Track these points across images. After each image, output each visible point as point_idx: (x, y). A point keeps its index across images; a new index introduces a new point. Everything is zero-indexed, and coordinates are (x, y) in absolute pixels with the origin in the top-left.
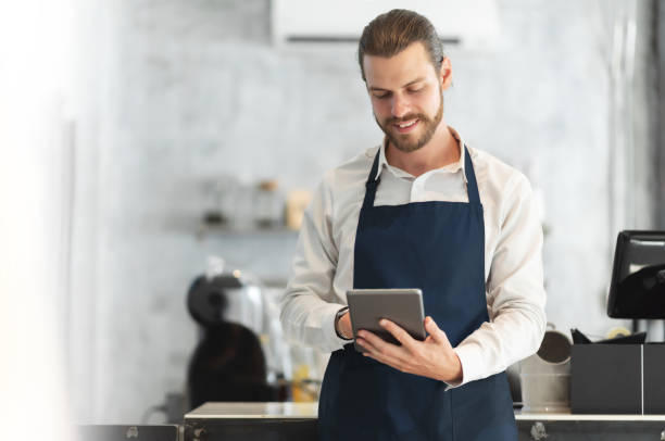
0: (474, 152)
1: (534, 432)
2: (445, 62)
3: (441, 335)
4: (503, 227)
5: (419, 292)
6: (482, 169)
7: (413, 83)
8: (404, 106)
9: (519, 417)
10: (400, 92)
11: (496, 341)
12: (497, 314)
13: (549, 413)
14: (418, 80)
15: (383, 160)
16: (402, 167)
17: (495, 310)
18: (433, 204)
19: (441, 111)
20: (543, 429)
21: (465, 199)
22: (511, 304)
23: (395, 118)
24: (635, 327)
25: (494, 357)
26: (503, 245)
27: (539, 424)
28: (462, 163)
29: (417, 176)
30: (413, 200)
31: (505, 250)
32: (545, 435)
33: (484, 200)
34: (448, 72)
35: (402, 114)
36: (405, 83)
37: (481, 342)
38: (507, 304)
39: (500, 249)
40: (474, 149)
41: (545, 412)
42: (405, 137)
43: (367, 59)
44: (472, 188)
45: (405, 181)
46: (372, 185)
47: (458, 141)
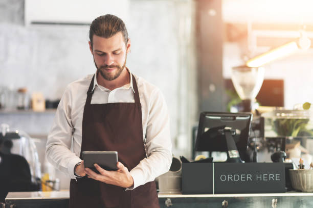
0: (136, 77)
1: (166, 203)
2: (129, 41)
3: (126, 169)
4: (150, 114)
5: (116, 153)
6: (141, 86)
7: (116, 50)
8: (111, 60)
9: (159, 196)
10: (110, 54)
11: (150, 168)
12: (150, 155)
13: (171, 194)
14: (119, 50)
15: (96, 83)
16: (105, 86)
17: (149, 152)
18: (118, 104)
19: (125, 63)
20: (170, 202)
21: (133, 101)
22: (156, 150)
23: (107, 66)
24: (210, 155)
25: (149, 176)
26: (150, 123)
27: (169, 199)
28: (131, 84)
29: (112, 90)
30: (109, 102)
31: (151, 125)
32: (171, 204)
33: (142, 101)
34: (129, 46)
35: (110, 64)
36: (113, 51)
37: (143, 169)
38: (154, 150)
39: (149, 124)
40: (137, 76)
41: (169, 194)
42: (109, 74)
43: (95, 37)
44: (136, 95)
45: (106, 92)
46: (90, 93)
47: (129, 73)
